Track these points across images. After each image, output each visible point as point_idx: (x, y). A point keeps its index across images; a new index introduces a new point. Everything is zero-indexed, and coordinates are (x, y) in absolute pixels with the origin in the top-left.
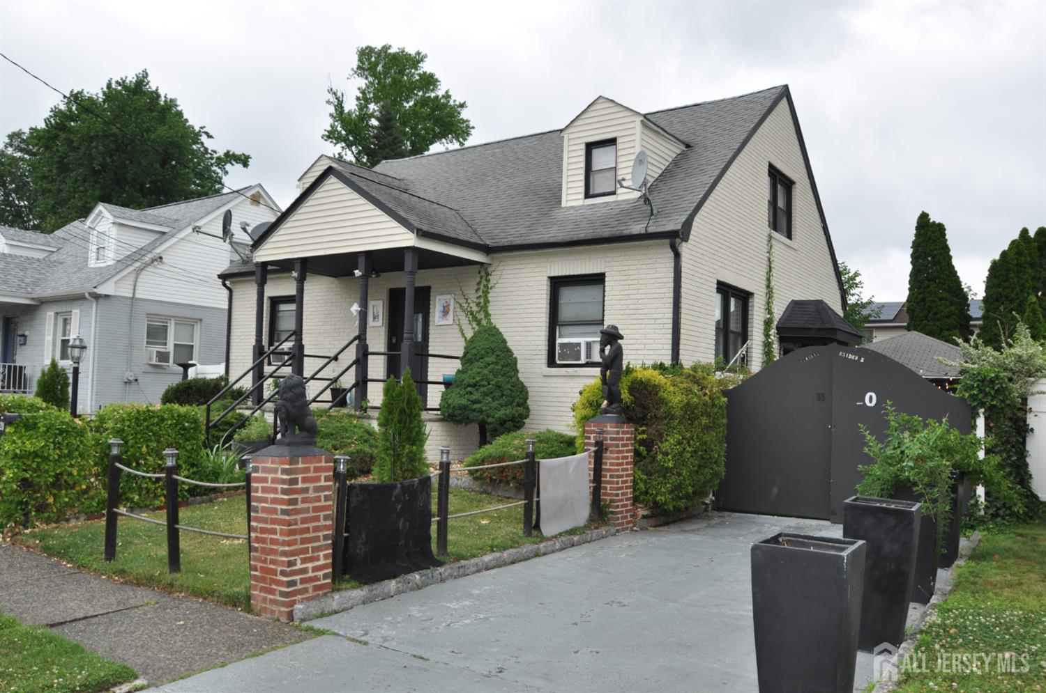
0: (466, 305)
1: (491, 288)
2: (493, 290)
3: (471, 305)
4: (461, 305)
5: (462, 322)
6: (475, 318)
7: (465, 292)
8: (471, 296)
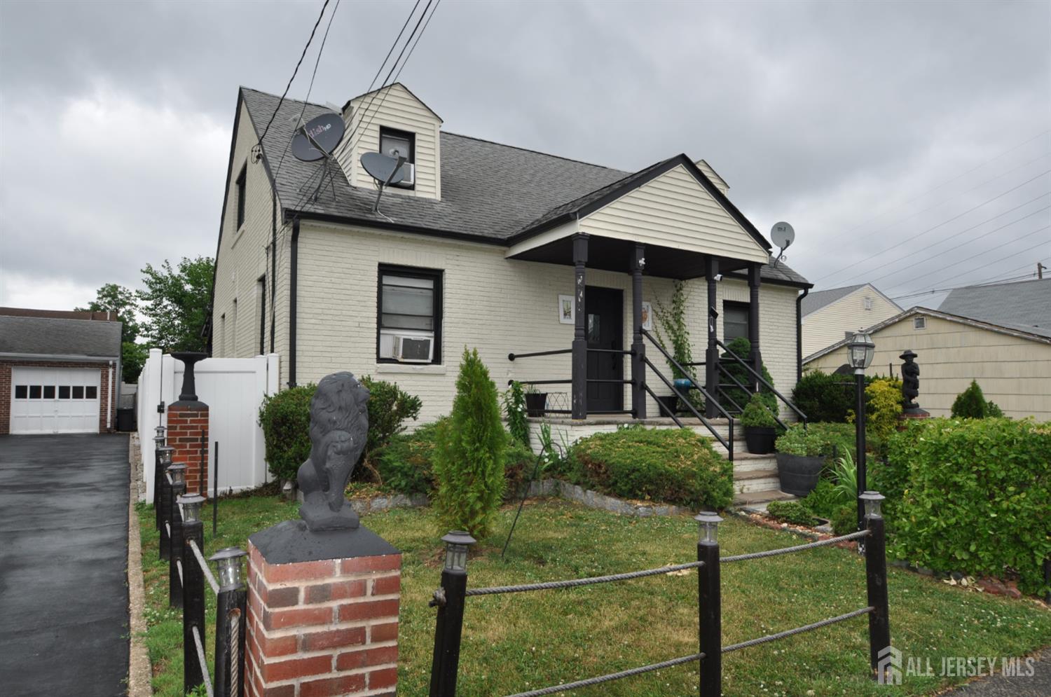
0: (662, 314)
1: (683, 301)
3: (666, 314)
4: (657, 314)
5: (658, 329)
6: (670, 327)
7: (660, 302)
8: (665, 306)
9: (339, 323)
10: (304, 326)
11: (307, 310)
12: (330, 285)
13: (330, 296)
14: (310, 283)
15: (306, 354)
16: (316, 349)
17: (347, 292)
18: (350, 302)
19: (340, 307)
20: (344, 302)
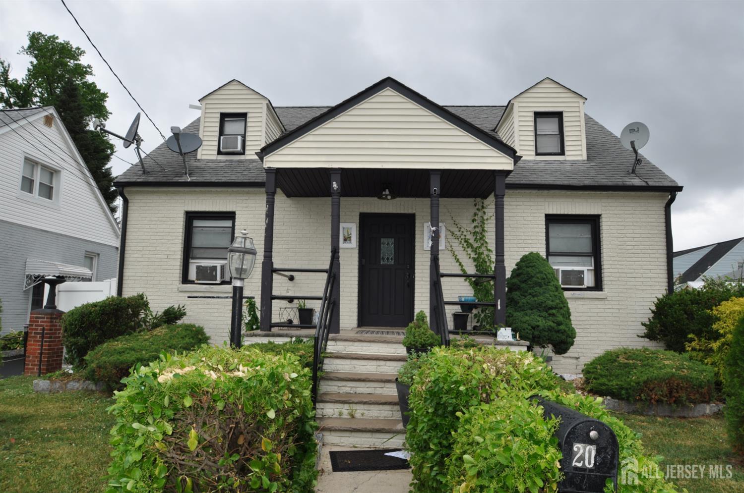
0: (459, 234)
1: (487, 219)
2: (489, 221)
3: (465, 233)
4: (453, 234)
5: (454, 249)
6: (469, 245)
7: (457, 222)
8: (464, 226)
9: (154, 256)
10: (131, 259)
11: (132, 248)
12: (149, 230)
13: (149, 237)
14: (136, 230)
15: (130, 278)
16: (137, 274)
17: (161, 234)
18: (163, 241)
19: (155, 245)
20: (158, 241)
